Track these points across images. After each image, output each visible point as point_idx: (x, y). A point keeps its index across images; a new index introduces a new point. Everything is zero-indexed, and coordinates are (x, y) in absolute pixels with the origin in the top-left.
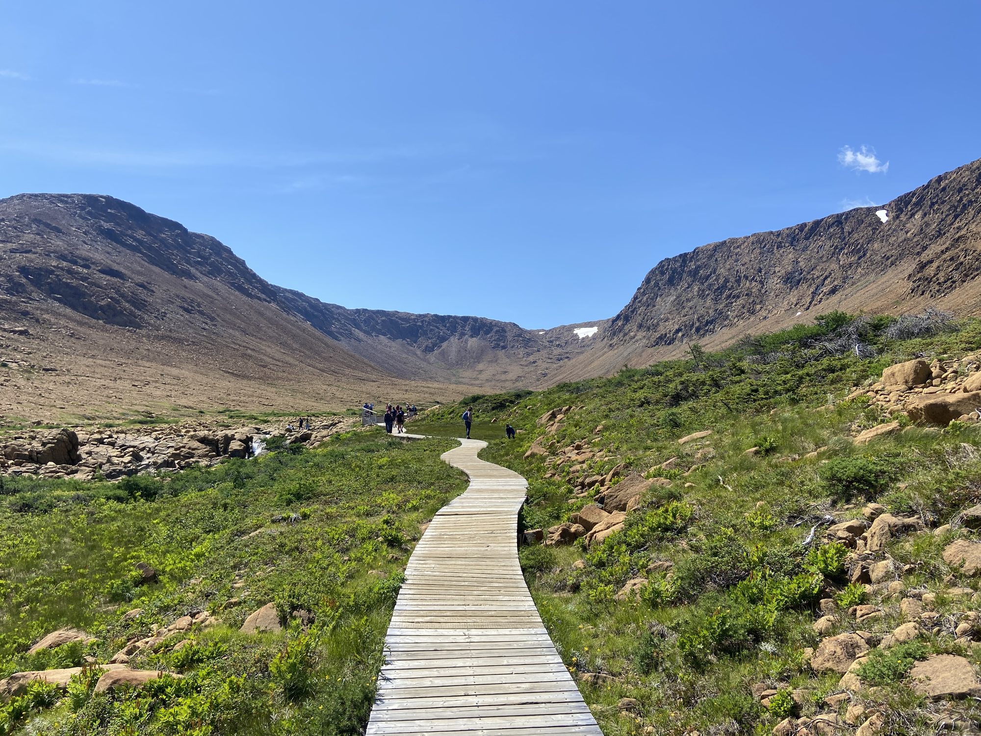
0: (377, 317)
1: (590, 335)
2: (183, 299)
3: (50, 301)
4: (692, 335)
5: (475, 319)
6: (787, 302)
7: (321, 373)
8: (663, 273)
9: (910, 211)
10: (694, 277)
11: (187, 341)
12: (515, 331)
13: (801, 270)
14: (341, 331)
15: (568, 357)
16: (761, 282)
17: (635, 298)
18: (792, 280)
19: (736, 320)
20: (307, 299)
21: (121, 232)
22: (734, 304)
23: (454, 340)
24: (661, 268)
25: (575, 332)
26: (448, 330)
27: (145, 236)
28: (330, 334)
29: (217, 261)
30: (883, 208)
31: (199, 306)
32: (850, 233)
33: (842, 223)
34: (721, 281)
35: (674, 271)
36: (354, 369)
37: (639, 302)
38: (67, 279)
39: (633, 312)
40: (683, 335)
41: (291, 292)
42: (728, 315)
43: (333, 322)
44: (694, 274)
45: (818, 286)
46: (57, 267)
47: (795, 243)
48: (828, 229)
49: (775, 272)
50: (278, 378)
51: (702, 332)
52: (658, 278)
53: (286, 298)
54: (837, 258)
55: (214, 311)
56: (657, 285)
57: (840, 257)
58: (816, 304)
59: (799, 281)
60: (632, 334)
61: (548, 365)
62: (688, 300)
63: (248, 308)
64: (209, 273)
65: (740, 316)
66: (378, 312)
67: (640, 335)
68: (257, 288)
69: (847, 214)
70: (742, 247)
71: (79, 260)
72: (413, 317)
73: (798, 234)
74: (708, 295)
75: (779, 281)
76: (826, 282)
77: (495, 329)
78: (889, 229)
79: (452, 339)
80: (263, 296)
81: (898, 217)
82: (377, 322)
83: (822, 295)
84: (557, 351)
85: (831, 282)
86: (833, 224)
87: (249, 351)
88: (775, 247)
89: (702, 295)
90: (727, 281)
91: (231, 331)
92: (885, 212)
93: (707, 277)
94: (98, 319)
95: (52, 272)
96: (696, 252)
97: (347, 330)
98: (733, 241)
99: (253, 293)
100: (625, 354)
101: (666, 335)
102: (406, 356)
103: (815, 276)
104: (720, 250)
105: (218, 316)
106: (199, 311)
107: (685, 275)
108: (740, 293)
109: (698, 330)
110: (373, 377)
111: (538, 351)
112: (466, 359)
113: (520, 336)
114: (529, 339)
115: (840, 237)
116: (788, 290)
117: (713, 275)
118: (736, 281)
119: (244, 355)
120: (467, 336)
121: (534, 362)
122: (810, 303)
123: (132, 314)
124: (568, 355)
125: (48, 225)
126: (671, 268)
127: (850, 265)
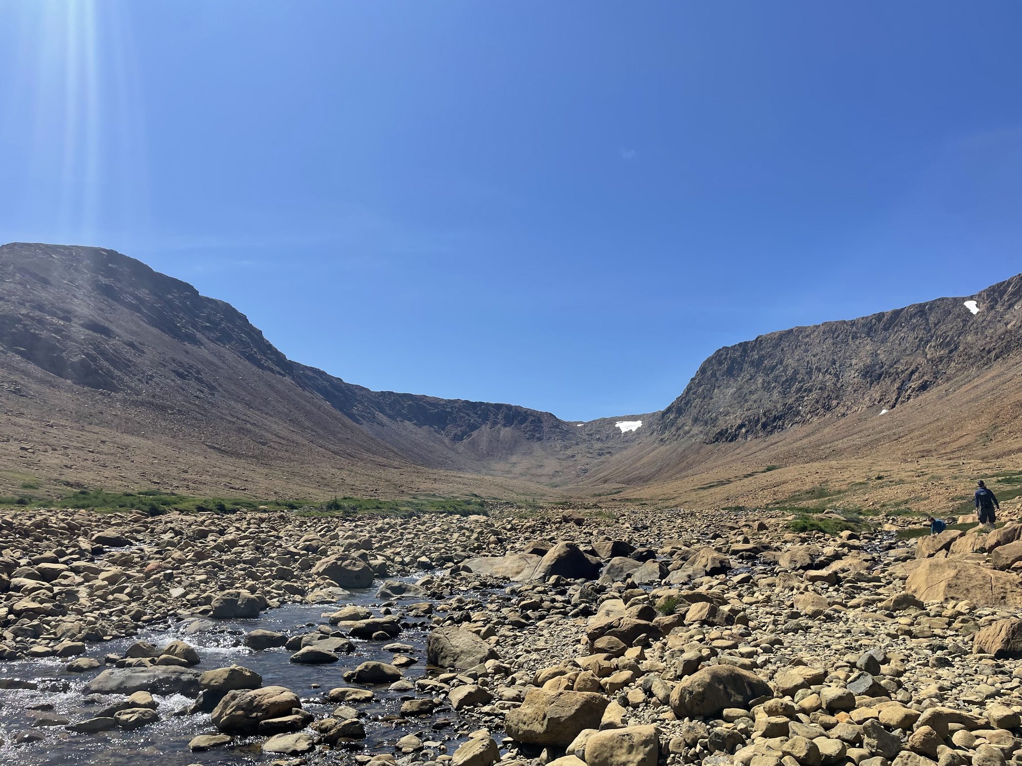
0: (403, 400)
1: (634, 430)
2: (181, 364)
3: (10, 354)
4: (757, 432)
5: (509, 407)
6: (868, 398)
7: (333, 455)
8: (720, 363)
9: (1008, 301)
10: (758, 369)
11: (172, 409)
12: (552, 421)
13: (882, 363)
14: (363, 413)
15: (610, 453)
16: (836, 375)
17: (689, 389)
18: (872, 375)
19: (809, 416)
20: (329, 378)
21: (121, 288)
22: (806, 398)
23: (486, 429)
24: (720, 357)
25: (617, 426)
26: (479, 417)
27: (148, 294)
28: (352, 416)
29: (229, 327)
30: (971, 298)
31: (198, 372)
32: (936, 325)
33: (926, 314)
34: (790, 372)
35: (734, 360)
36: (374, 453)
37: (694, 393)
38: (35, 329)
39: (686, 404)
40: (747, 432)
41: (311, 369)
42: (800, 411)
43: (356, 403)
44: (757, 364)
45: (903, 382)
46: (27, 316)
47: (872, 334)
48: (911, 319)
49: (851, 365)
50: (277, 458)
51: (769, 428)
52: (715, 368)
53: (306, 376)
54: (924, 351)
55: (216, 380)
56: (714, 375)
57: (927, 350)
58: (904, 401)
59: (880, 375)
60: (687, 428)
61: (588, 461)
62: (751, 393)
63: (256, 379)
64: (218, 339)
65: (813, 412)
66: (405, 395)
67: (696, 430)
68: (271, 359)
69: (931, 304)
70: (812, 336)
71: (59, 312)
72: (442, 402)
73: (875, 324)
74: (774, 387)
75: (856, 374)
76: (914, 377)
77: (531, 418)
78: (984, 321)
79: (483, 427)
80: (278, 369)
81: (992, 308)
82: (403, 406)
83: (909, 391)
84: (598, 445)
85: (920, 378)
86: (916, 314)
87: (249, 426)
88: (850, 337)
89: (767, 387)
90: (796, 372)
91: (232, 403)
92: (975, 303)
93: (773, 368)
94: (66, 378)
95: (19, 321)
96: (759, 341)
97: (369, 413)
98: (801, 330)
99: (265, 365)
100: (680, 450)
101: (727, 430)
102: (433, 444)
103: (899, 370)
104: (786, 340)
105: (220, 385)
106: (197, 379)
107: (746, 366)
108: (812, 386)
109: (764, 426)
110: (396, 463)
111: (577, 444)
112: (496, 451)
113: (557, 427)
114: (567, 431)
115: (924, 329)
116: (868, 385)
117: (779, 366)
118: (807, 373)
119: (240, 430)
120: (499, 425)
121: (573, 456)
122: (897, 400)
123: (109, 374)
124: (610, 450)
125: (34, 275)
126: (730, 358)
127: (941, 359)
